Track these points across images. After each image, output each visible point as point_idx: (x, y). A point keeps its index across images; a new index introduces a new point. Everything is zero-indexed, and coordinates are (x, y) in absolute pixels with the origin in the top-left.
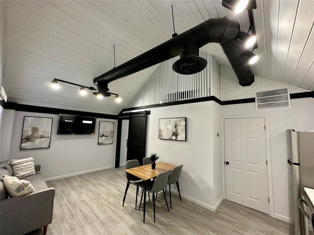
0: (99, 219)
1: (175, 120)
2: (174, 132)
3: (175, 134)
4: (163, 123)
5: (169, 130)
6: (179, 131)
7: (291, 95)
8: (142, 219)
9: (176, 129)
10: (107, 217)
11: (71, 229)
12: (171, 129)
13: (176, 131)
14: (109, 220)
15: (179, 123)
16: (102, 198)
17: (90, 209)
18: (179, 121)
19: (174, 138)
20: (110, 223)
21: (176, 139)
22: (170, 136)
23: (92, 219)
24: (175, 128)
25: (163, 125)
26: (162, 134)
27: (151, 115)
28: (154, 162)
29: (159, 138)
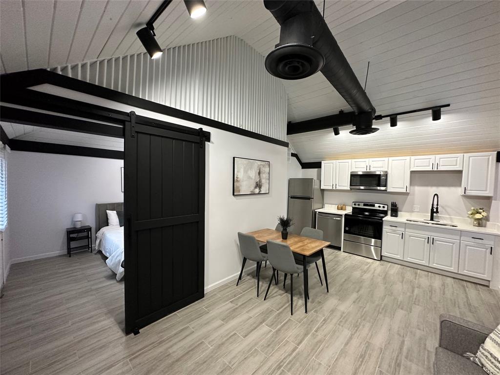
1: (259, 163)
2: (257, 182)
3: (259, 185)
4: (242, 167)
6: (263, 181)
9: (260, 177)
12: (253, 178)
13: (260, 181)
15: (263, 169)
19: (257, 191)
22: (253, 188)
25: (242, 170)
26: (241, 186)
27: (213, 143)
28: (285, 229)
29: (233, 195)
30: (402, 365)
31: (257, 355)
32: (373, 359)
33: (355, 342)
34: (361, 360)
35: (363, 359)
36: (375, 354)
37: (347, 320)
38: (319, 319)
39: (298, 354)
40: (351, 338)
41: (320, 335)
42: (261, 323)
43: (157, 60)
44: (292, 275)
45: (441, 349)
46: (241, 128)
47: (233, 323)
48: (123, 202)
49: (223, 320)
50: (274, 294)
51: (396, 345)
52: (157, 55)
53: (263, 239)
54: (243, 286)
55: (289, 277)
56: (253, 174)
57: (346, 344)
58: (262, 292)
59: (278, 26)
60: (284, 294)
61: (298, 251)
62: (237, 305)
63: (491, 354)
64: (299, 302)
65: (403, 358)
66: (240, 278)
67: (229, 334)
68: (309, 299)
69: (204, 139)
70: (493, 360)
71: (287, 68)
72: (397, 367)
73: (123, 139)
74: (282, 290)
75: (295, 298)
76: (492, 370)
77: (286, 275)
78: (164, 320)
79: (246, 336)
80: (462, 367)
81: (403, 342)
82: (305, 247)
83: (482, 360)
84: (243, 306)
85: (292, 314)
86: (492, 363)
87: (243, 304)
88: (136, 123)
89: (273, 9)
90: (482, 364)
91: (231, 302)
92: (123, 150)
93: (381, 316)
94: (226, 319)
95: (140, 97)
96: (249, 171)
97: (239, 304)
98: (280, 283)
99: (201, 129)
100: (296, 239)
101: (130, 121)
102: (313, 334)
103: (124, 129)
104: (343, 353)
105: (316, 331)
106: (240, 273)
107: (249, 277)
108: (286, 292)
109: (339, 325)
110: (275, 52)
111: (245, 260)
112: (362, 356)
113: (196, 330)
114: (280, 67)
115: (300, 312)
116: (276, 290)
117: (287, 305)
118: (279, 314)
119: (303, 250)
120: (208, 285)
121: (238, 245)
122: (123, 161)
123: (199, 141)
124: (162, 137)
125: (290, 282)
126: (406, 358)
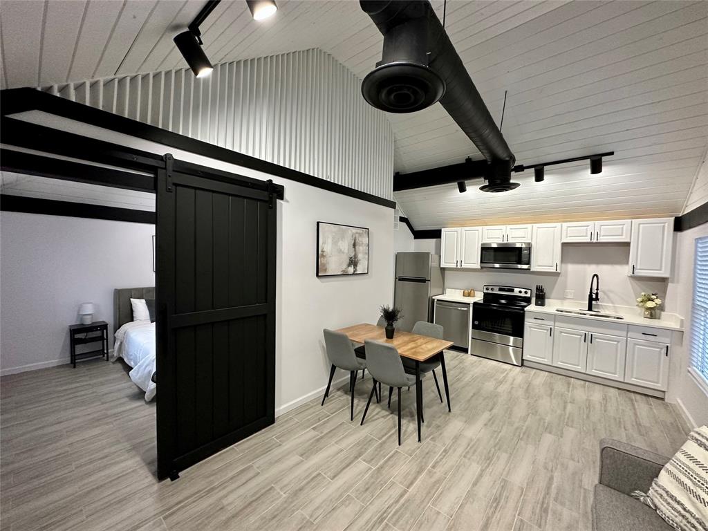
1: (354, 230)
2: (351, 258)
3: (353, 262)
4: (330, 236)
5: (343, 253)
6: (360, 256)
7: (400, 217)
9: (355, 250)
12: (346, 251)
13: (355, 256)
15: (360, 239)
18: (360, 235)
19: (351, 270)
21: (354, 271)
22: (344, 267)
25: (330, 241)
26: (328, 263)
27: (288, 202)
28: (390, 325)
29: (317, 275)
30: (550, 511)
31: (350, 504)
32: (511, 504)
33: (486, 480)
34: (494, 505)
35: (498, 504)
36: (514, 495)
37: (475, 451)
38: (437, 449)
39: (408, 501)
40: (481, 475)
41: (439, 472)
42: (356, 458)
43: (206, 81)
44: (399, 389)
45: (601, 487)
46: (328, 180)
47: (316, 459)
48: (154, 286)
49: (301, 455)
50: (374, 416)
51: (541, 483)
52: (205, 73)
53: (360, 338)
54: (330, 405)
55: (395, 391)
56: (345, 245)
57: (475, 484)
58: (358, 413)
59: (381, 37)
60: (388, 415)
61: (408, 354)
62: (322, 433)
63: (667, 492)
64: (410, 426)
65: (552, 499)
66: (327, 394)
67: (310, 474)
68: (423, 422)
69: (275, 195)
70: (670, 500)
71: (392, 97)
72: (543, 514)
73: (154, 195)
74: (386, 410)
75: (404, 422)
76: (668, 514)
77: (391, 389)
78: (216, 456)
79: (334, 477)
80: (629, 510)
81: (551, 479)
82: (419, 350)
83: (656, 501)
84: (331, 434)
85: (400, 444)
86: (669, 504)
87: (330, 432)
88: (174, 171)
89: (372, 12)
90: (656, 506)
91: (314, 429)
92: (155, 211)
93: (522, 443)
94: (306, 454)
95: (181, 133)
96: (340, 242)
97: (325, 432)
98: (383, 400)
99: (271, 181)
100: (406, 338)
101: (165, 169)
102: (430, 472)
103: (156, 179)
104: (470, 496)
105: (434, 467)
106: (326, 386)
107: (339, 393)
108: (391, 413)
109: (465, 457)
110: (377, 74)
111: (333, 368)
112: (497, 500)
113: (262, 471)
114: (383, 95)
115: (411, 440)
116: (378, 410)
117: (393, 431)
118: (382, 444)
119: (415, 353)
120: (281, 405)
121: (323, 347)
122: (154, 226)
123: (267, 199)
124: (213, 192)
125: (397, 398)
126: (556, 500)
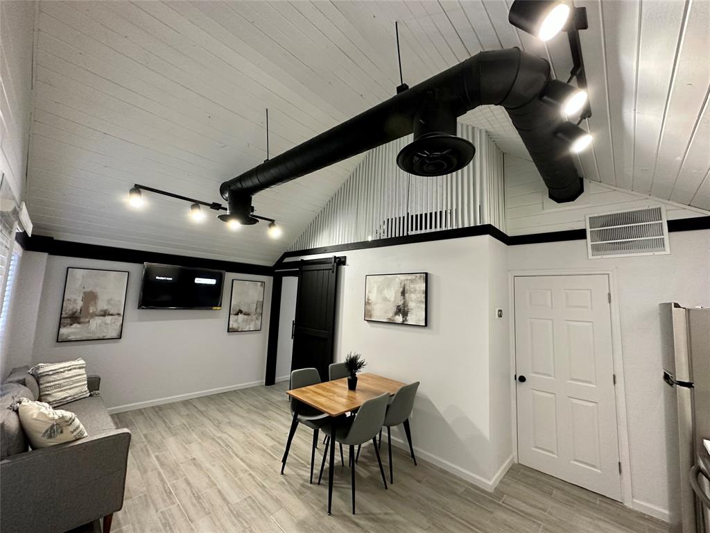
0: (228, 503)
1: (403, 277)
2: (398, 306)
3: (402, 311)
4: (376, 286)
5: (389, 301)
6: (411, 305)
7: (670, 223)
8: (325, 506)
9: (404, 298)
10: (245, 499)
11: (165, 525)
12: (392, 299)
13: (405, 305)
14: (250, 505)
15: (412, 286)
16: (236, 455)
17: (207, 481)
18: (412, 281)
19: (399, 319)
20: (252, 512)
21: (403, 321)
22: (390, 315)
23: (213, 503)
24: (402, 297)
25: (375, 290)
26: (374, 310)
27: (348, 266)
28: (353, 374)
29: (365, 320)
96: (386, 290)
